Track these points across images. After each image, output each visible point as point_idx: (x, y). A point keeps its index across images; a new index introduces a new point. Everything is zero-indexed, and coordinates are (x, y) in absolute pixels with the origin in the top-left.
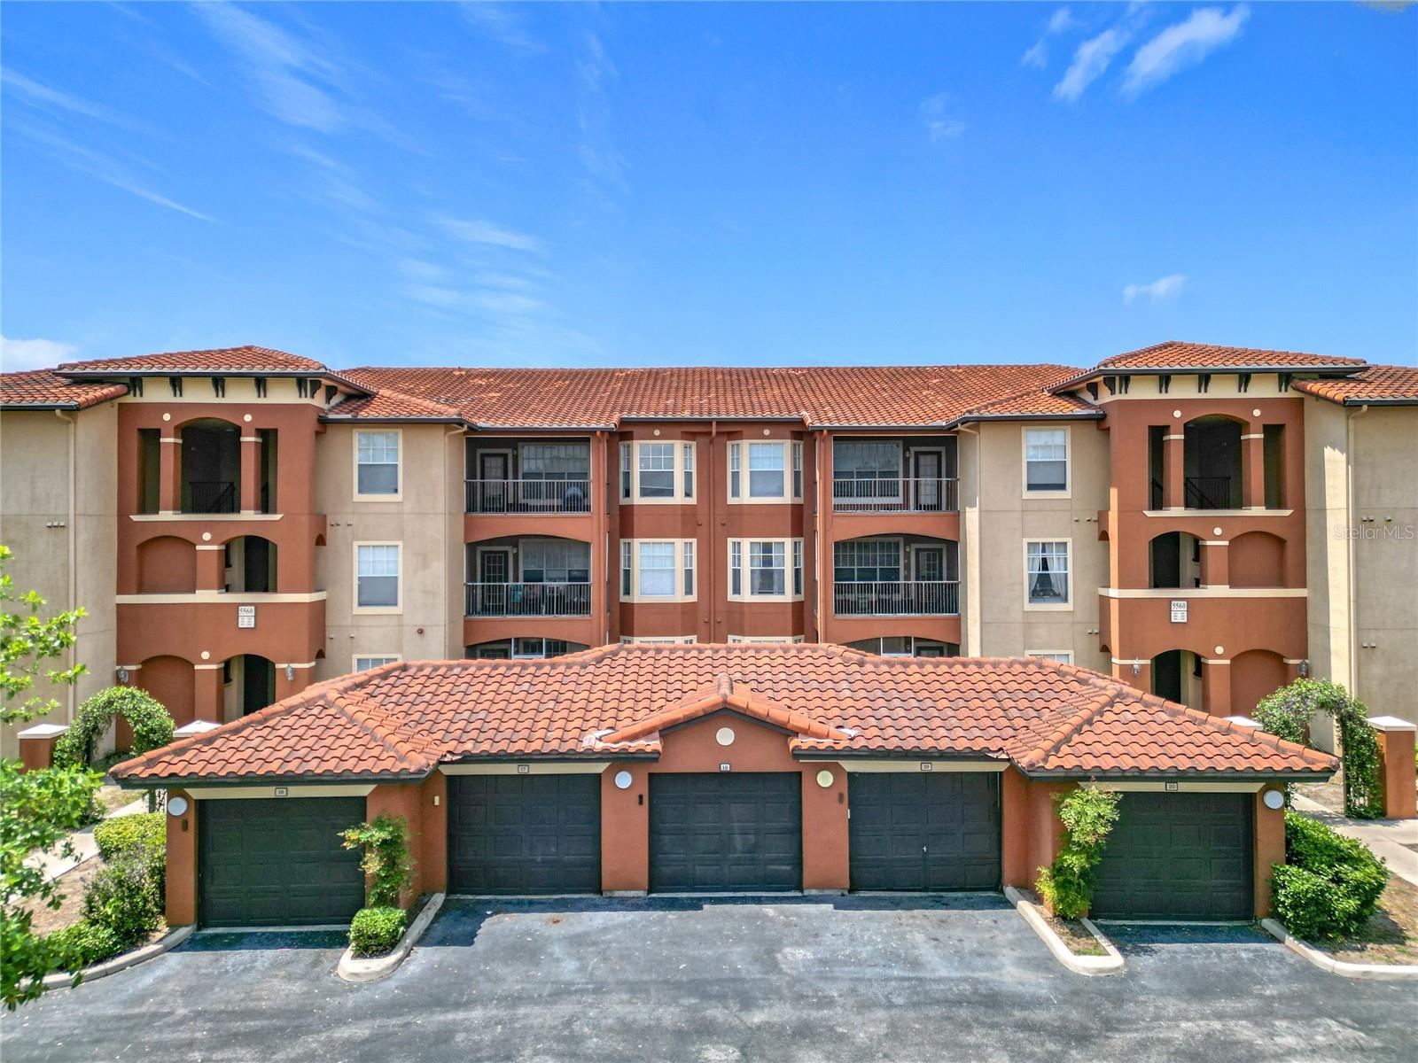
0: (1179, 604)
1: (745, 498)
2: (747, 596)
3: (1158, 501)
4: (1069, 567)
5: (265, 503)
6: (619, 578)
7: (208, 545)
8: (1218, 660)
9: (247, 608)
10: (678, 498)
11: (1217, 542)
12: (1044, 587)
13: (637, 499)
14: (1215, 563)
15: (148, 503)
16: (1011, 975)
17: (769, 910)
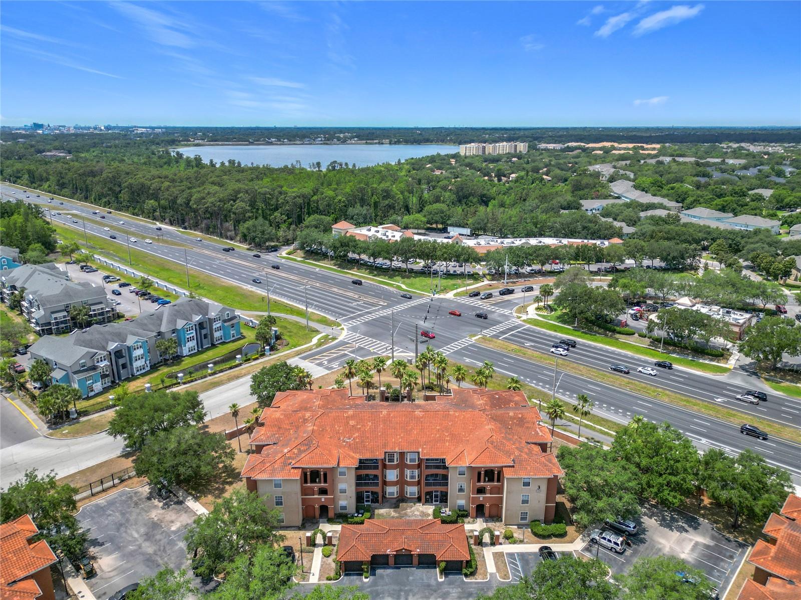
0: (481, 497)
1: (408, 463)
2: (408, 479)
3: (479, 481)
4: (465, 486)
5: (325, 481)
6: (384, 476)
7: (316, 489)
8: (488, 505)
9: (323, 498)
10: (395, 463)
11: (488, 488)
12: (461, 490)
13: (387, 463)
14: (487, 491)
15: (306, 482)
16: (433, 582)
17: (408, 569)
